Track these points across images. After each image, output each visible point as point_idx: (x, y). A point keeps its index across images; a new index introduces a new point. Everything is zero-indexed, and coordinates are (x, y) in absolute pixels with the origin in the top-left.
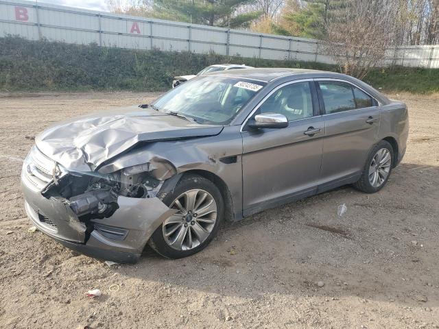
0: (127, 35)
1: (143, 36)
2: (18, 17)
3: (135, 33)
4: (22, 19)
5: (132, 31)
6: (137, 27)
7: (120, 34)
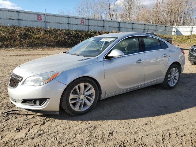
0: (79, 25)
1: (85, 25)
2: (38, 19)
3: (82, 24)
4: (40, 20)
5: (81, 23)
6: (83, 21)
7: (76, 24)
